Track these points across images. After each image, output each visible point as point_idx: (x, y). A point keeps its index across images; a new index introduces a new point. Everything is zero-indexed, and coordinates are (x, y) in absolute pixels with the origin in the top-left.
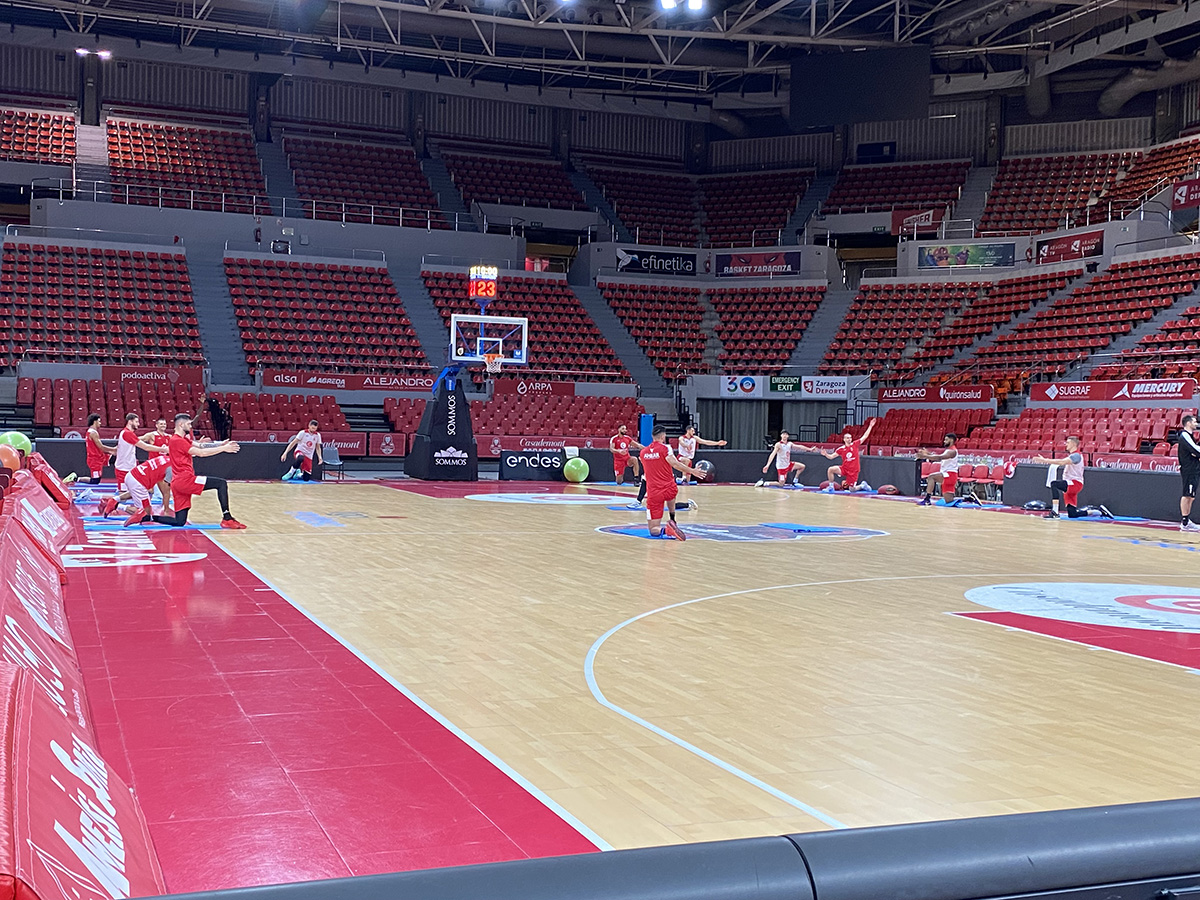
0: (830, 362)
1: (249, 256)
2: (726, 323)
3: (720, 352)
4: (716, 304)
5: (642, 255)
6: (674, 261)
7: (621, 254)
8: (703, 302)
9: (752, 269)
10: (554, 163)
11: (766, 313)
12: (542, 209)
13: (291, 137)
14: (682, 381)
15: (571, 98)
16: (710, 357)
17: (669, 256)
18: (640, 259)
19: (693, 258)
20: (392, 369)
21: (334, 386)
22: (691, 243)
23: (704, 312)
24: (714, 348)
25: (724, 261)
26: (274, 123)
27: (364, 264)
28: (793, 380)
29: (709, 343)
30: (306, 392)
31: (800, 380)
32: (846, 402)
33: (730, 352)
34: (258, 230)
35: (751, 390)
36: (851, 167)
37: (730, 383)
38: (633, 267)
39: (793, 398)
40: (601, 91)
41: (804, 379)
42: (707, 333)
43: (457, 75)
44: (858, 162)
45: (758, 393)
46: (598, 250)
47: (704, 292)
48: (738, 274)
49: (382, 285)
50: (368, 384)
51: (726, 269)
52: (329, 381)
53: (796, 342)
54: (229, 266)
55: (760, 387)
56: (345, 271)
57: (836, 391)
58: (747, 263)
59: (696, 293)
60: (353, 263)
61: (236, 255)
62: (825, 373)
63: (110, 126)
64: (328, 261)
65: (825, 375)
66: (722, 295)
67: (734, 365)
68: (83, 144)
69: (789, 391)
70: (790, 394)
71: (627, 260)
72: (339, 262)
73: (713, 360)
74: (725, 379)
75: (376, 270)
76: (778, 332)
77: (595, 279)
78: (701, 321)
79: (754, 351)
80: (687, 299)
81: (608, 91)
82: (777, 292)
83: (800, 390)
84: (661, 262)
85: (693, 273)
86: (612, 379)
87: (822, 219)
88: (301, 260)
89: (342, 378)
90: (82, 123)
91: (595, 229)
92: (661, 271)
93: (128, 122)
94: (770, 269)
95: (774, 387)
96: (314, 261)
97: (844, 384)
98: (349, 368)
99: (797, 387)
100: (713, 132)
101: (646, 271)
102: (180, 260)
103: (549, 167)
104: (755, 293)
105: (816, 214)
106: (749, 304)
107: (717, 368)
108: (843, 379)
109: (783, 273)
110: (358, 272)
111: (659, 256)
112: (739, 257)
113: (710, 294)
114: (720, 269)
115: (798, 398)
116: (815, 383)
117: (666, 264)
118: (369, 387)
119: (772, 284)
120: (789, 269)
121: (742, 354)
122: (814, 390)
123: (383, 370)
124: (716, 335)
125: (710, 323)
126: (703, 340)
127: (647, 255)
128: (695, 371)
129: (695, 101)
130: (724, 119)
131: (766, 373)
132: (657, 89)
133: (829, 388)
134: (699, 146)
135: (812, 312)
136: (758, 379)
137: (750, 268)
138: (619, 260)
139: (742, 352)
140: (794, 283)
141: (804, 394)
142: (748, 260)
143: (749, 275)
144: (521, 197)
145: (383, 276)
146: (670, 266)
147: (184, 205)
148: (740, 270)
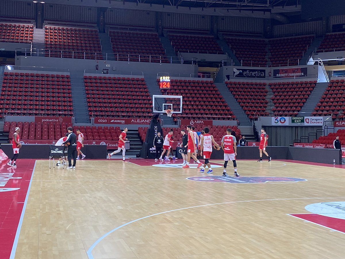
0: (317, 111)
1: (93, 75)
2: (276, 96)
3: (273, 107)
4: (272, 89)
5: (244, 70)
6: (256, 72)
7: (235, 70)
8: (267, 88)
9: (288, 75)
10: (211, 36)
11: (292, 92)
12: (205, 54)
13: (112, 30)
14: (256, 119)
15: (215, 11)
16: (269, 110)
17: (255, 71)
18: (243, 72)
19: (264, 71)
20: (143, 116)
21: (120, 123)
22: (264, 65)
23: (267, 92)
24: (271, 106)
25: (276, 72)
26: (106, 26)
27: (135, 77)
28: (301, 118)
29: (269, 104)
30: (109, 126)
31: (304, 118)
32: (322, 126)
33: (277, 107)
34: (97, 65)
35: (283, 123)
36: (329, 34)
37: (275, 120)
38: (240, 75)
39: (301, 125)
40: (227, 8)
41: (305, 118)
42: (268, 100)
43: (173, 5)
44: (333, 31)
45: (287, 124)
46: (226, 69)
47: (268, 84)
48: (282, 77)
49: (142, 84)
50: (133, 122)
51: (277, 75)
52: (119, 121)
53: (304, 103)
54: (85, 79)
55: (287, 121)
56: (128, 80)
57: (318, 122)
58: (286, 73)
59: (265, 85)
60: (131, 77)
61: (88, 75)
62: (315, 115)
63: (46, 29)
64: (121, 76)
65: (315, 116)
66: (275, 85)
67: (278, 113)
68: (36, 35)
69: (299, 123)
70: (300, 124)
71: (237, 72)
72: (126, 76)
73: (270, 111)
74: (273, 118)
75: (140, 79)
76: (296, 99)
77: (224, 80)
78: (266, 96)
79: (286, 107)
80: (261, 87)
81: (229, 8)
82: (297, 84)
83: (304, 122)
84: (251, 73)
85: (264, 77)
86: (229, 119)
87: (316, 54)
88: (112, 76)
89: (123, 120)
90: (37, 28)
91: (225, 61)
92: (251, 77)
93: (52, 27)
94: (295, 74)
95: (293, 121)
96: (117, 76)
97: (322, 120)
98: (126, 116)
99: (302, 121)
100: (274, 22)
101: (245, 77)
102: (68, 77)
103: (209, 38)
104: (288, 84)
105: (314, 52)
106: (286, 89)
107: (271, 114)
108: (321, 118)
109: (300, 76)
110: (133, 80)
111: (250, 70)
112: (282, 70)
113: (270, 85)
114: (275, 75)
115: (303, 125)
116: (310, 120)
117: (253, 74)
118: (133, 123)
119: (295, 80)
120: (303, 74)
121: (282, 108)
122: (310, 122)
123: (140, 117)
124: (272, 101)
125: (270, 96)
126: (267, 103)
127: (246, 70)
128: (262, 115)
129: (265, 11)
130: (278, 17)
131: (291, 115)
132: (249, 6)
133: (315, 121)
134: (269, 27)
135: (311, 91)
136: (287, 118)
137: (287, 74)
138: (234, 73)
139: (282, 107)
140: (304, 80)
141: (306, 124)
142: (286, 71)
143: (287, 77)
144: (198, 50)
145: (142, 81)
146: (255, 74)
147: (70, 57)
148: (283, 75)
